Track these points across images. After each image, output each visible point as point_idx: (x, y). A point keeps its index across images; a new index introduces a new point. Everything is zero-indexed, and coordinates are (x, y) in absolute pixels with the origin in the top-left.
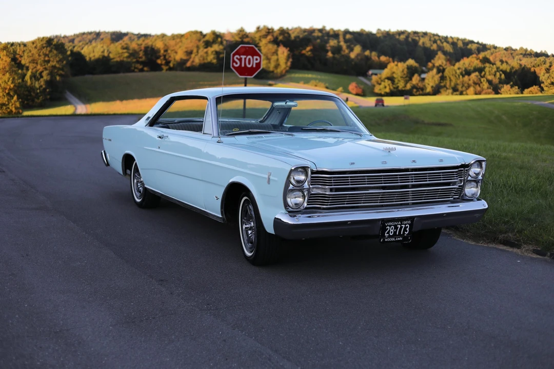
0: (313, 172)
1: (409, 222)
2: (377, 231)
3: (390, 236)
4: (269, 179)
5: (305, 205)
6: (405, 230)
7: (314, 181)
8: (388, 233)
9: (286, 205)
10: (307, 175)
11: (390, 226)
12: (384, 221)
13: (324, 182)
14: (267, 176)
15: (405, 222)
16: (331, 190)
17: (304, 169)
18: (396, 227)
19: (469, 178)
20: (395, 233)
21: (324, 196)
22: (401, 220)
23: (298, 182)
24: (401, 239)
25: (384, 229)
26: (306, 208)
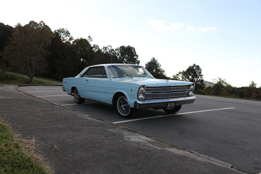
0: (146, 87)
1: (174, 103)
2: (165, 106)
3: (169, 108)
4: (132, 90)
5: (144, 98)
6: (173, 105)
7: (146, 90)
8: (168, 106)
9: (138, 98)
10: (144, 88)
11: (169, 104)
12: (167, 102)
13: (149, 90)
14: (131, 89)
15: (173, 103)
16: (152, 93)
17: (143, 86)
18: (171, 105)
19: (190, 89)
20: (170, 106)
21: (149, 95)
22: (172, 102)
23: (142, 90)
24: (172, 108)
25: (167, 105)
26: (144, 99)
